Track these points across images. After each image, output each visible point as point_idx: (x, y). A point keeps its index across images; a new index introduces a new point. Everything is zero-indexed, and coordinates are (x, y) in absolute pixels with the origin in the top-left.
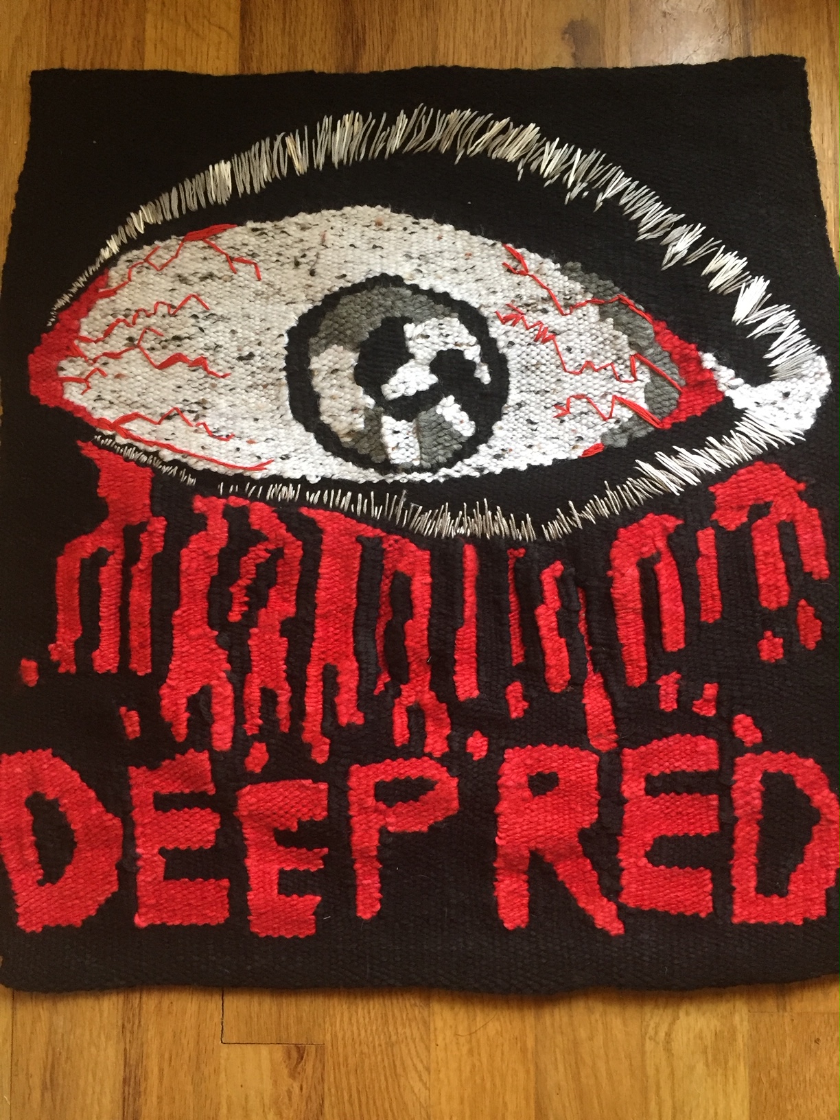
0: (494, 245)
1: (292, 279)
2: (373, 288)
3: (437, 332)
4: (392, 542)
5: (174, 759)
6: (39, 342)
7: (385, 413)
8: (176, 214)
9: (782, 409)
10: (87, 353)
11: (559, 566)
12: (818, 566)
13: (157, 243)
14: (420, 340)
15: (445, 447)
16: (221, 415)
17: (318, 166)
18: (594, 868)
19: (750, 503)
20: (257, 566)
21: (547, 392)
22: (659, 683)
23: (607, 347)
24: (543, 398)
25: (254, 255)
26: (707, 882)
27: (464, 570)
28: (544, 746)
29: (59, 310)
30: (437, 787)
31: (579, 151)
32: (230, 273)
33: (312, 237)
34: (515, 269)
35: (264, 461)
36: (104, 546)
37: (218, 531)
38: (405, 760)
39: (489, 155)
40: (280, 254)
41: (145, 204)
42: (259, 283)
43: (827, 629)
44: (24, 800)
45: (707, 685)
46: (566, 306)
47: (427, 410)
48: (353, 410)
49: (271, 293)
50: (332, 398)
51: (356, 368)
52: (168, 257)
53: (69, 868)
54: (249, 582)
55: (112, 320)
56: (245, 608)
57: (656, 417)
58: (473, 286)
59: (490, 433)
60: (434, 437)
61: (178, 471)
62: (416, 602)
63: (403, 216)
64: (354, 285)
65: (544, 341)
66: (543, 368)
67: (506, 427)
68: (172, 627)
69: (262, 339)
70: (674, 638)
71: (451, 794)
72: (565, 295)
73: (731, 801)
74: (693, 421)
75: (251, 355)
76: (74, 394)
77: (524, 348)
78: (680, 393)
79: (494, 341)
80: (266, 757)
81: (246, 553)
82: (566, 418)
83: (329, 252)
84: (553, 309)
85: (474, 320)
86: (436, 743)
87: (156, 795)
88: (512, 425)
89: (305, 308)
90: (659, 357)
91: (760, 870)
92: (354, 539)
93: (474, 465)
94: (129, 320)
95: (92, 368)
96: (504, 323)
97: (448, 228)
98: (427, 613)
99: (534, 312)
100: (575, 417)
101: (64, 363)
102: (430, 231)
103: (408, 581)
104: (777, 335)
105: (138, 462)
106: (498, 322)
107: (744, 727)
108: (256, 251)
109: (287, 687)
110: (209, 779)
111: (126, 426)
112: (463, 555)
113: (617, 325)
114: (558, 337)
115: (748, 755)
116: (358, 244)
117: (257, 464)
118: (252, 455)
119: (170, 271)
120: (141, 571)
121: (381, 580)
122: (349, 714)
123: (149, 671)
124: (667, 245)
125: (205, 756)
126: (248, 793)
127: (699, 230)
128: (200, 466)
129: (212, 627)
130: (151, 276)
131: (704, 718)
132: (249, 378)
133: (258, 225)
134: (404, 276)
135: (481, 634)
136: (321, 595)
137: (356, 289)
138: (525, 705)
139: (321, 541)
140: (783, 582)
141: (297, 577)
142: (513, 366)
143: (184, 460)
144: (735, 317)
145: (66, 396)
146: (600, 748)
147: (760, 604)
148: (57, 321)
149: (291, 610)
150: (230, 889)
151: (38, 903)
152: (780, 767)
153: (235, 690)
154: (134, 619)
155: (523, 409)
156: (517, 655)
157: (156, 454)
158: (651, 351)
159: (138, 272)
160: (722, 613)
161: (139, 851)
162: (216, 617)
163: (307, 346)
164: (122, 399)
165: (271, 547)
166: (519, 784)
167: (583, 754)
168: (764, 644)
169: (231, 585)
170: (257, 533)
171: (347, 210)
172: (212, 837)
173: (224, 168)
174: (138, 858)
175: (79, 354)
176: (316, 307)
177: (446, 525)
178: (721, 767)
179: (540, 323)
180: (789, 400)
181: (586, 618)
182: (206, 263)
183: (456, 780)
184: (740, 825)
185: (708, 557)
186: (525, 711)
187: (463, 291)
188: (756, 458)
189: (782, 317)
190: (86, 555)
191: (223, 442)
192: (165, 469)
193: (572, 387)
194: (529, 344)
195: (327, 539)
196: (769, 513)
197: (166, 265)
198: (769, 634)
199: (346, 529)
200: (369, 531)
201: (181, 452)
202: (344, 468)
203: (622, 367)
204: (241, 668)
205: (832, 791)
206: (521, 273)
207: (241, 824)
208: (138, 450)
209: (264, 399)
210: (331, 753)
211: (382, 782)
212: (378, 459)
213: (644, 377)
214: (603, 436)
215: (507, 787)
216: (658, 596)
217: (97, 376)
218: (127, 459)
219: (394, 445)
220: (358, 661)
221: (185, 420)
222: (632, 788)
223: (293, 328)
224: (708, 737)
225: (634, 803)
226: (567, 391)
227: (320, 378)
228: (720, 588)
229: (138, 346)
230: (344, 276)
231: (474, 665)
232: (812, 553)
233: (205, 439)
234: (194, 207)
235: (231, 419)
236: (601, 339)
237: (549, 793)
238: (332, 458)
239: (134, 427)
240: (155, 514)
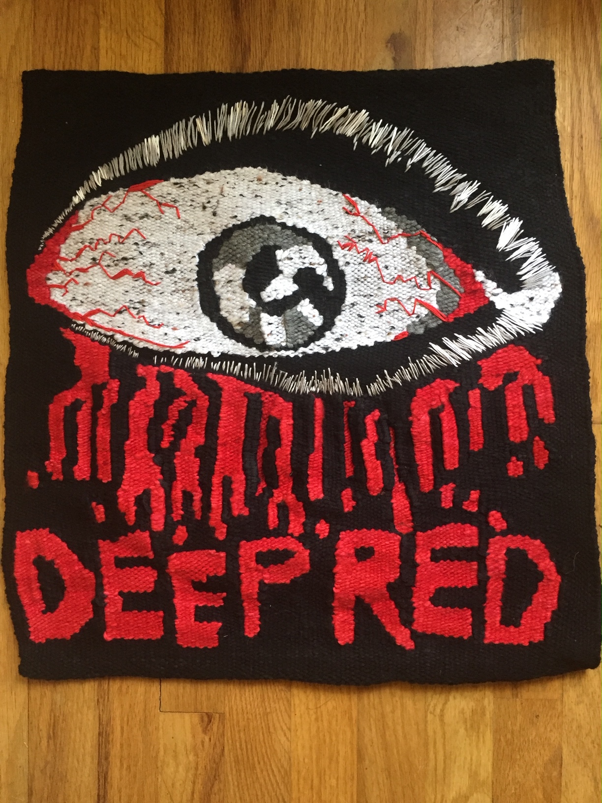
0: (337, 194)
1: (201, 217)
2: (255, 225)
3: (298, 255)
4: (267, 396)
5: (126, 536)
6: (33, 261)
7: (263, 311)
8: (123, 172)
9: (528, 308)
10: (65, 269)
11: (377, 413)
12: (548, 415)
13: (110, 193)
14: (287, 261)
15: (303, 334)
16: (155, 310)
17: (218, 139)
18: (396, 607)
19: (504, 372)
20: (179, 411)
21: (371, 296)
22: (441, 490)
23: (412, 266)
24: (369, 300)
25: (175, 201)
26: (469, 617)
27: (315, 416)
28: (365, 530)
29: (46, 239)
30: (296, 555)
31: (396, 129)
32: (159, 214)
33: (214, 189)
34: (351, 212)
35: (183, 342)
36: (79, 398)
37: (153, 388)
38: (276, 538)
39: (334, 131)
40: (193, 201)
41: (102, 166)
42: (179, 220)
43: (552, 457)
44: (31, 560)
45: (472, 492)
46: (385, 238)
47: (291, 308)
48: (242, 308)
49: (187, 227)
50: (228, 299)
51: (244, 280)
52: (118, 203)
53: (62, 603)
54: (174, 422)
55: (81, 246)
56: (172, 439)
57: (443, 314)
58: (323, 223)
59: (333, 324)
60: (296, 326)
61: (127, 348)
62: (283, 437)
63: (276, 174)
64: (242, 223)
65: (370, 262)
66: (369, 280)
67: (343, 320)
68: (124, 452)
69: (181, 259)
70: (452, 461)
71: (304, 560)
72: (384, 230)
73: (486, 566)
74: (468, 317)
75: (174, 270)
76: (57, 296)
77: (356, 266)
78: (460, 298)
79: (337, 261)
80: (186, 535)
81: (171, 403)
82: (384, 314)
83: (225, 200)
84: (376, 240)
85: (323, 247)
86: (296, 527)
87: (116, 558)
88: (348, 318)
89: (210, 238)
90: (447, 273)
91: (503, 609)
92: (242, 394)
93: (322, 346)
94: (93, 246)
95: (69, 279)
96: (343, 249)
97: (306, 182)
98: (290, 443)
99: (363, 241)
100: (390, 313)
101: (50, 275)
102: (294, 184)
103: (278, 422)
104: (526, 259)
105: (100, 342)
106: (339, 248)
107: (495, 519)
108: (177, 199)
109: (199, 490)
110: (150, 549)
111: (92, 318)
112: (314, 405)
113: (418, 251)
114: (379, 259)
115: (498, 537)
116: (245, 194)
117: (178, 344)
118: (175, 338)
119: (120, 213)
120: (103, 415)
121: (260, 421)
122: (239, 508)
123: (110, 480)
124: (454, 196)
125: (147, 534)
126: (175, 558)
127: (476, 185)
128: (141, 345)
129: (150, 451)
130: (106, 216)
131: (470, 513)
132: (173, 285)
133: (177, 180)
134: (276, 217)
135: (326, 457)
136: (221, 431)
137: (244, 225)
138: (353, 503)
139: (221, 396)
140: (524, 425)
141: (205, 419)
142: (349, 278)
143: (131, 341)
144: (498, 246)
145: (52, 298)
146: (402, 531)
147: (509, 439)
148: (45, 246)
149: (201, 440)
150: (164, 618)
151: (43, 625)
152: (518, 545)
153: (165, 492)
154: (99, 446)
155: (355, 307)
156: (349, 471)
157: (112, 337)
158: (441, 269)
159: (98, 214)
160: (484, 444)
161: (106, 593)
162: (153, 445)
163: (211, 264)
164: (89, 300)
165: (188, 399)
166: (349, 554)
167: (391, 535)
168: (511, 466)
169: (162, 423)
170: (179, 390)
171: (238, 170)
172: (152, 585)
173: (154, 140)
174: (105, 597)
175: (60, 269)
176: (217, 238)
177: (303, 385)
178: (479, 543)
179: (367, 249)
180: (533, 302)
181: (395, 447)
182: (143, 206)
183: (308, 551)
184: (491, 581)
185: (475, 408)
186: (353, 507)
187: (316, 227)
188: (510, 342)
189: (531, 247)
190: (68, 404)
191: (156, 329)
192: (118, 347)
193: (388, 293)
194: (360, 264)
195: (225, 395)
196: (517, 379)
197: (116, 208)
198: (514, 459)
199: (237, 388)
200: (253, 390)
201: (128, 336)
202: (236, 347)
203: (422, 279)
204: (169, 478)
205: (551, 560)
206: (355, 214)
207: (170, 577)
208: (100, 334)
209: (183, 300)
210: (228, 532)
211: (261, 552)
212: (258, 341)
213: (436, 286)
214: (408, 326)
215: (341, 556)
216: (441, 434)
217: (72, 284)
218: (93, 340)
219: (269, 332)
220: (245, 474)
221: (131, 314)
222: (422, 557)
223: (202, 251)
224: (472, 525)
225: (423, 567)
226: (385, 295)
227: (220, 286)
228: (483, 429)
229: (99, 264)
230: (236, 217)
231: (321, 477)
232: (544, 405)
233: (144, 327)
234: (135, 168)
235: (162, 313)
236: (408, 260)
237: (368, 560)
238: (228, 339)
239: (96, 318)
240: (112, 377)
